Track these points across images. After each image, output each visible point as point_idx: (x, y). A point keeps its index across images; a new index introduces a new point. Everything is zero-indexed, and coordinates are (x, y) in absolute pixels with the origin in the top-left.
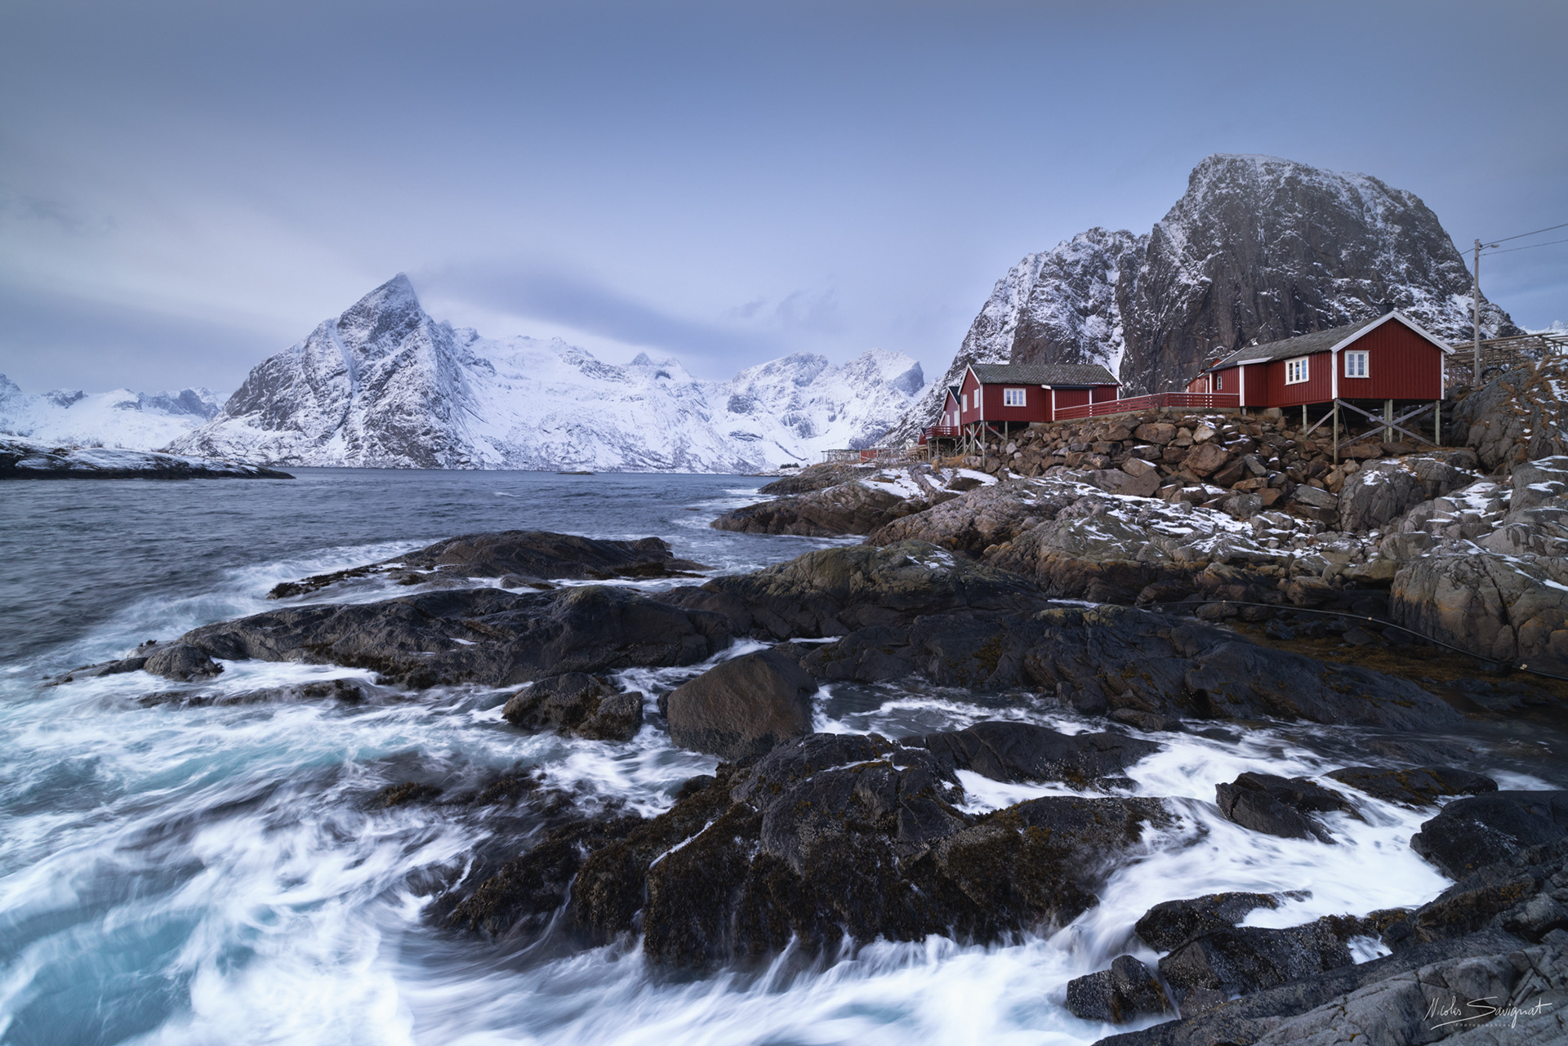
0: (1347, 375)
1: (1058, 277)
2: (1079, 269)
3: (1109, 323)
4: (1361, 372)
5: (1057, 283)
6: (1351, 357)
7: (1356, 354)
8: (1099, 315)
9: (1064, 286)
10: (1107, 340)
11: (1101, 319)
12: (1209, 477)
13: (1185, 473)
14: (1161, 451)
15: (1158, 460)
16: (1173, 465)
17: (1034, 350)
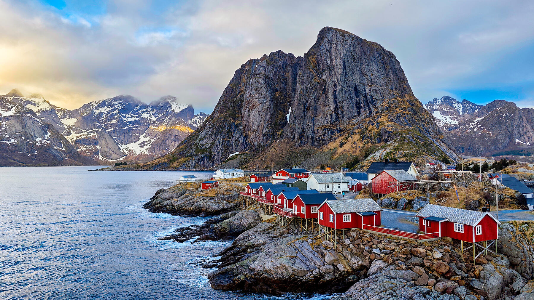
0: (477, 234)
4: (480, 233)
6: (477, 227)
7: (478, 226)
10: (284, 104)
11: (281, 94)
12: (443, 275)
13: (435, 273)
14: (423, 261)
15: (422, 265)
16: (429, 268)
17: (253, 106)
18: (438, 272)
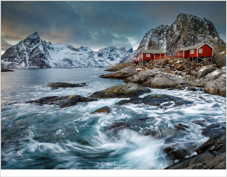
0: (199, 53)
4: (201, 52)
9: (157, 34)
10: (163, 44)
11: (163, 40)
12: (178, 69)
13: (175, 69)
14: (171, 65)
15: (171, 67)
16: (173, 67)
17: (152, 45)
18: (176, 68)
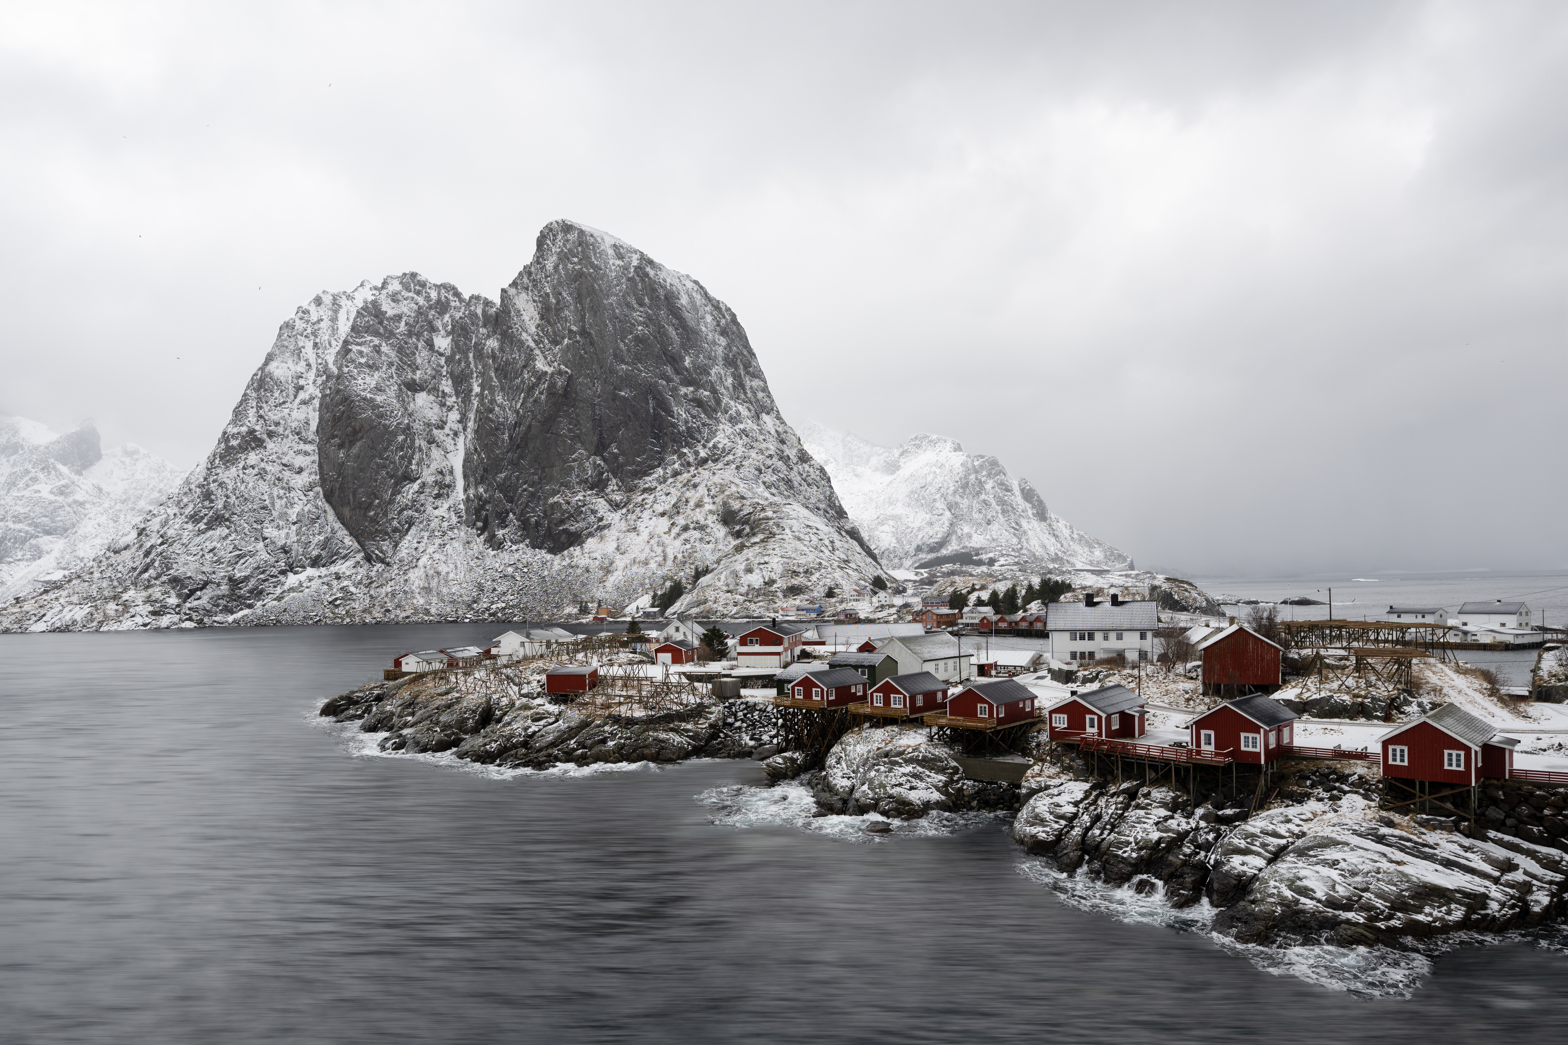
1: (377, 334)
2: (402, 327)
3: (443, 405)
5: (376, 341)
8: (429, 392)
9: (385, 348)
10: (442, 428)
11: (432, 398)
17: (355, 432)
